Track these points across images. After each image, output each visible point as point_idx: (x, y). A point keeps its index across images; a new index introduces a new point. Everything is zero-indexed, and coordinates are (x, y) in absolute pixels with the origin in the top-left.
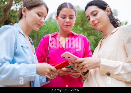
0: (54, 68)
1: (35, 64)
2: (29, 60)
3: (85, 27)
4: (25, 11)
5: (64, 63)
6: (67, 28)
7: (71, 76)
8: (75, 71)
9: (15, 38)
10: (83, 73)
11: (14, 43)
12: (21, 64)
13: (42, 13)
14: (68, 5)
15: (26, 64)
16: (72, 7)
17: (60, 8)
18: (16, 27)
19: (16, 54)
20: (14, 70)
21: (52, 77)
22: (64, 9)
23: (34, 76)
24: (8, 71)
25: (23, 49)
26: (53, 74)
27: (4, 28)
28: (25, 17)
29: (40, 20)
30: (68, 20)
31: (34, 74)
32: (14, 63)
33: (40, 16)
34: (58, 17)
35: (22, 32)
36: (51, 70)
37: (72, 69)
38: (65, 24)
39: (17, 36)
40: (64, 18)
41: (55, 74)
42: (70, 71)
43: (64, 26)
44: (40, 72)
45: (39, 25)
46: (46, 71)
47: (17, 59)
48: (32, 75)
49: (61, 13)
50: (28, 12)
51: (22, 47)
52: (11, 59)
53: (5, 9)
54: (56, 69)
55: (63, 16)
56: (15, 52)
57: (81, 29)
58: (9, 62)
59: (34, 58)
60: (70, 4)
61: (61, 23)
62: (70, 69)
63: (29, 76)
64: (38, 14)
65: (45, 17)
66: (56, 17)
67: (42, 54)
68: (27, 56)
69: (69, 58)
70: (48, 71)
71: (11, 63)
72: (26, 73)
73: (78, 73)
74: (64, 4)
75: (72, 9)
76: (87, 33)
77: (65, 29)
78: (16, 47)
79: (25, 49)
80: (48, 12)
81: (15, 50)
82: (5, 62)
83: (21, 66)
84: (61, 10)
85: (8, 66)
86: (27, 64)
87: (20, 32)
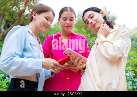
0: (58, 63)
1: (41, 59)
2: (36, 55)
3: (88, 29)
4: (35, 15)
5: (66, 59)
6: (68, 29)
7: (71, 70)
8: (75, 65)
9: (25, 36)
10: (83, 68)
11: (24, 40)
12: (29, 59)
13: (49, 17)
14: (69, 9)
15: (33, 59)
16: (72, 10)
17: (62, 12)
18: (27, 28)
19: (25, 50)
20: (23, 63)
21: (56, 71)
22: (65, 12)
23: (40, 69)
24: (18, 64)
25: (31, 46)
26: (57, 68)
27: (16, 27)
28: (35, 20)
29: (47, 23)
30: (68, 22)
31: (40, 67)
32: (23, 58)
33: (47, 20)
34: (60, 19)
35: (31, 32)
36: (55, 65)
37: (73, 64)
38: (66, 25)
39: (26, 34)
40: (65, 20)
41: (59, 68)
42: (70, 66)
43: (65, 27)
44: (45, 66)
45: (46, 27)
46: (50, 65)
47: (26, 54)
48: (39, 68)
49: (63, 16)
50: (37, 16)
51: (30, 44)
52: (21, 54)
53: (20, 14)
54: (59, 64)
55: (64, 19)
56: (24, 48)
57: (85, 31)
58: (19, 57)
59: (41, 55)
60: (70, 8)
61: (63, 24)
62: (71, 64)
63: (35, 69)
64: (46, 18)
65: (52, 21)
66: (58, 19)
67: (47, 51)
68: (35, 52)
69: (70, 54)
70: (52, 65)
71: (21, 57)
72: (33, 66)
73: (77, 68)
74: (65, 8)
75: (72, 13)
76: (90, 35)
77: (66, 29)
78: (25, 44)
79: (33, 46)
80: (54, 16)
81: (24, 47)
82: (16, 56)
83: (29, 60)
84: (62, 13)
85: (18, 59)
86: (35, 59)
87: (29, 32)
